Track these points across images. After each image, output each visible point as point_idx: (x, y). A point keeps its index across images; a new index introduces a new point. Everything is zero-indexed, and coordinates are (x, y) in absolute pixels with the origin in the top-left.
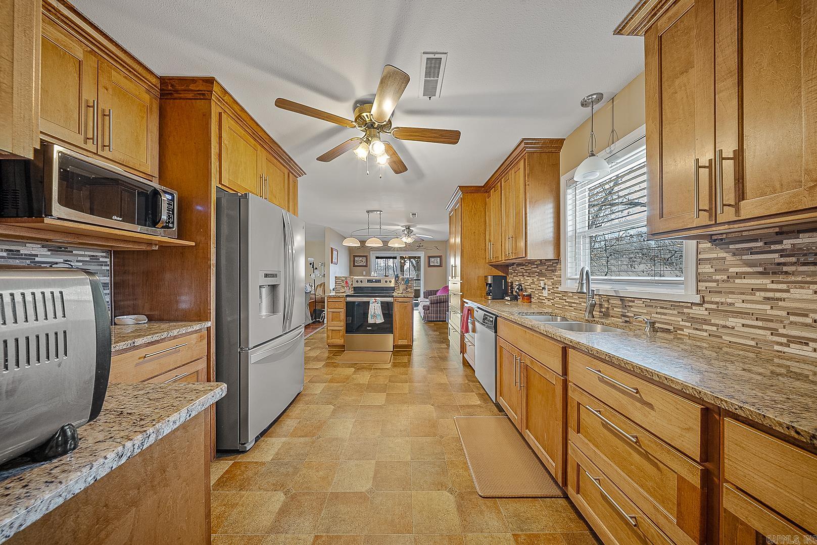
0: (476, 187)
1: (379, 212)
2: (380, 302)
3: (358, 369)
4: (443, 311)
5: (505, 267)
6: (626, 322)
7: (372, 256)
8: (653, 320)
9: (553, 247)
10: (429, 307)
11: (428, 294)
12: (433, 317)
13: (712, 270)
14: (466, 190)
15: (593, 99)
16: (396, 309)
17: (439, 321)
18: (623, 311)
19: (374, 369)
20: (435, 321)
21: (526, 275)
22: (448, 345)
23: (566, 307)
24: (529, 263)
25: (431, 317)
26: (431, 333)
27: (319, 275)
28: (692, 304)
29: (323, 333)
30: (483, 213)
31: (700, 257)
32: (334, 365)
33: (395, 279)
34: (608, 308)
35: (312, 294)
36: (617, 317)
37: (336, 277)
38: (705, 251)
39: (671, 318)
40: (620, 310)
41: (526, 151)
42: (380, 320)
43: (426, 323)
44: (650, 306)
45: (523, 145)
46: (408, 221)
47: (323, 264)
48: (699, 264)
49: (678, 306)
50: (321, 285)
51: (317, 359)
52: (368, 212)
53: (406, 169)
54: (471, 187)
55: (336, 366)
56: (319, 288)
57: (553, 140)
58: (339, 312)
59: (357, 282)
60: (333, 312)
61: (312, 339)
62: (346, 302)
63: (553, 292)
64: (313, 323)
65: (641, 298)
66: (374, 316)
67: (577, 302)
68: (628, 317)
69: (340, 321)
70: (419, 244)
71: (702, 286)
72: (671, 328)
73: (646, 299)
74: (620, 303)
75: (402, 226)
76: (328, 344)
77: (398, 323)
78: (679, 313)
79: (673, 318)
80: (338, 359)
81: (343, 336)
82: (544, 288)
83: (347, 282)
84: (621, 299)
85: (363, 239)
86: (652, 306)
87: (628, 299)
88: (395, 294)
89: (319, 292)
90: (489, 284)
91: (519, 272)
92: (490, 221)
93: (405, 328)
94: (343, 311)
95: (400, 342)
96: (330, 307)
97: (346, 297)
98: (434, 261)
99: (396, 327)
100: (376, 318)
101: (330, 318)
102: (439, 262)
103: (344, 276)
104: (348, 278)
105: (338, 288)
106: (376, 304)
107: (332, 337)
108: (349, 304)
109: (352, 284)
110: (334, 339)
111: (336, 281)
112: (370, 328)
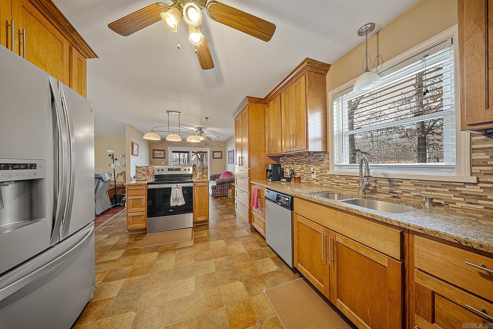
0: (259, 98)
1: (178, 113)
2: (181, 188)
3: (162, 252)
4: (226, 189)
5: (277, 158)
6: (394, 197)
7: (170, 150)
8: (431, 197)
9: (321, 143)
10: (216, 187)
11: (213, 178)
12: (219, 194)
13: (488, 157)
14: (253, 100)
15: (368, 28)
16: (195, 192)
17: (223, 196)
18: (391, 189)
19: (178, 249)
20: (221, 197)
21: (295, 164)
22: (235, 215)
23: (334, 186)
24: (298, 155)
25: (217, 194)
26: (219, 206)
27: (119, 165)
28: (464, 183)
29: (123, 216)
30: (263, 119)
31: (473, 147)
32: (135, 251)
33: (193, 167)
34: (375, 187)
35: (112, 182)
36: (386, 194)
37: (136, 167)
38: (478, 142)
39: (441, 194)
40: (388, 188)
41: (307, 69)
42: (181, 202)
43: (214, 199)
44: (418, 185)
45: (306, 63)
46: (201, 124)
47: (124, 156)
48: (473, 153)
49: (449, 185)
50: (122, 174)
51: (116, 248)
52: (168, 112)
53: (213, 67)
54: (256, 98)
55: (137, 252)
56: (119, 176)
57: (325, 64)
58: (140, 199)
59: (158, 170)
60: (134, 199)
61: (111, 225)
62: (148, 189)
63: (321, 175)
64: (113, 207)
65: (410, 180)
66: (176, 200)
67: (345, 182)
68: (396, 193)
69: (142, 207)
70: (207, 142)
71: (476, 169)
72: (442, 202)
73: (414, 180)
74: (388, 183)
75: (196, 128)
76: (128, 230)
77: (197, 204)
78: (450, 190)
79: (444, 194)
80: (140, 244)
81: (145, 220)
82: (313, 173)
83: (148, 171)
84: (388, 180)
85: (164, 134)
86: (422, 185)
87: (396, 180)
88: (194, 180)
89: (120, 180)
90: (270, 170)
91: (289, 161)
92: (269, 124)
93: (204, 207)
94: (144, 198)
95: (199, 219)
96: (130, 195)
97: (147, 185)
98: (217, 155)
99: (196, 207)
100: (178, 201)
101: (130, 205)
102: (220, 156)
103: (144, 166)
104: (149, 167)
105: (139, 176)
106: (177, 189)
107: (132, 222)
108: (150, 191)
109: (153, 173)
110: (135, 224)
111: (137, 170)
112: (172, 210)
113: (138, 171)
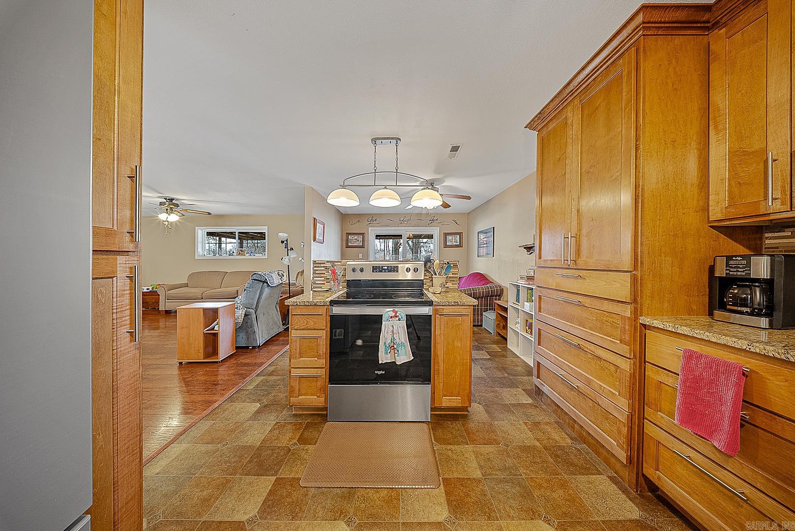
0: (691, 8)
1: (395, 142)
2: (405, 317)
7: (372, 233)
14: (660, 21)
16: (439, 331)
33: (424, 265)
37: (315, 262)
42: (404, 356)
52: (375, 140)
54: (679, 8)
58: (316, 338)
59: (354, 270)
60: (304, 338)
62: (331, 316)
66: (392, 347)
69: (319, 357)
70: (433, 218)
76: (290, 406)
77: (441, 364)
81: (323, 390)
83: (334, 272)
94: (323, 335)
95: (447, 402)
96: (296, 327)
97: (331, 305)
98: (452, 240)
99: (438, 370)
100: (396, 351)
101: (296, 350)
102: (458, 241)
103: (328, 260)
104: (336, 263)
105: (319, 282)
106: (395, 321)
107: (299, 391)
108: (336, 322)
109: (344, 276)
110: (306, 394)
111: (315, 269)
112: (381, 372)
113: (317, 270)
